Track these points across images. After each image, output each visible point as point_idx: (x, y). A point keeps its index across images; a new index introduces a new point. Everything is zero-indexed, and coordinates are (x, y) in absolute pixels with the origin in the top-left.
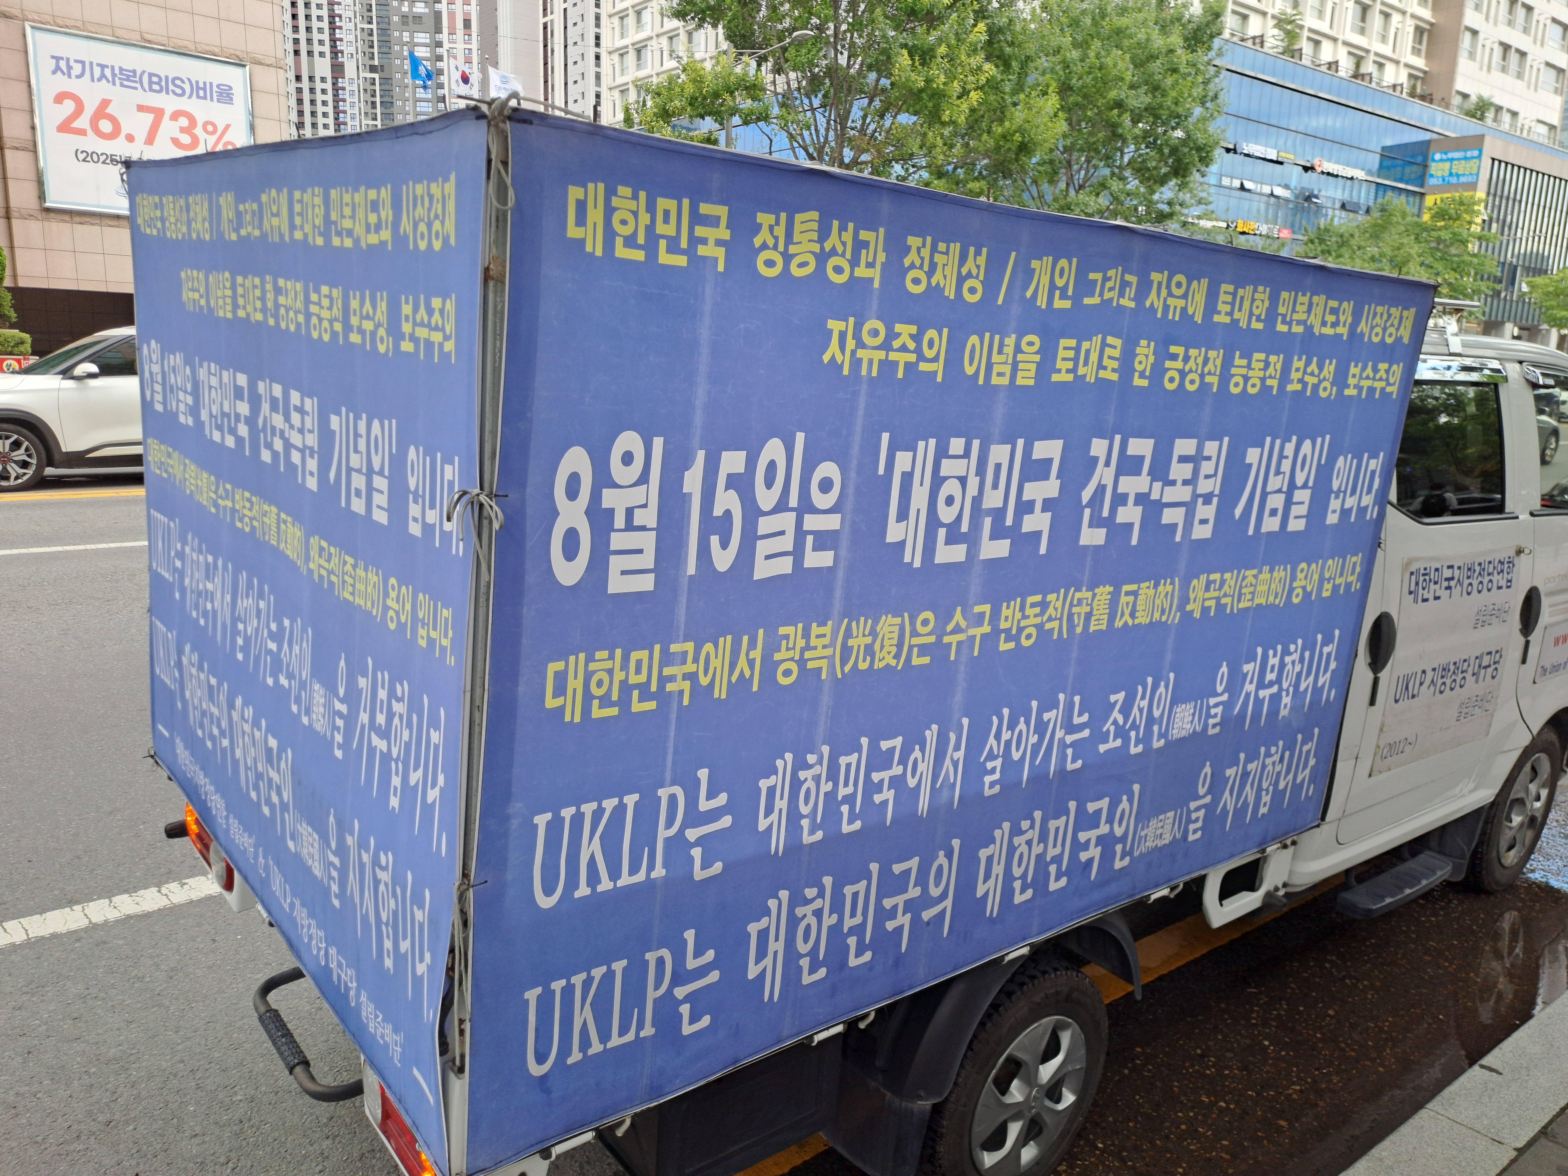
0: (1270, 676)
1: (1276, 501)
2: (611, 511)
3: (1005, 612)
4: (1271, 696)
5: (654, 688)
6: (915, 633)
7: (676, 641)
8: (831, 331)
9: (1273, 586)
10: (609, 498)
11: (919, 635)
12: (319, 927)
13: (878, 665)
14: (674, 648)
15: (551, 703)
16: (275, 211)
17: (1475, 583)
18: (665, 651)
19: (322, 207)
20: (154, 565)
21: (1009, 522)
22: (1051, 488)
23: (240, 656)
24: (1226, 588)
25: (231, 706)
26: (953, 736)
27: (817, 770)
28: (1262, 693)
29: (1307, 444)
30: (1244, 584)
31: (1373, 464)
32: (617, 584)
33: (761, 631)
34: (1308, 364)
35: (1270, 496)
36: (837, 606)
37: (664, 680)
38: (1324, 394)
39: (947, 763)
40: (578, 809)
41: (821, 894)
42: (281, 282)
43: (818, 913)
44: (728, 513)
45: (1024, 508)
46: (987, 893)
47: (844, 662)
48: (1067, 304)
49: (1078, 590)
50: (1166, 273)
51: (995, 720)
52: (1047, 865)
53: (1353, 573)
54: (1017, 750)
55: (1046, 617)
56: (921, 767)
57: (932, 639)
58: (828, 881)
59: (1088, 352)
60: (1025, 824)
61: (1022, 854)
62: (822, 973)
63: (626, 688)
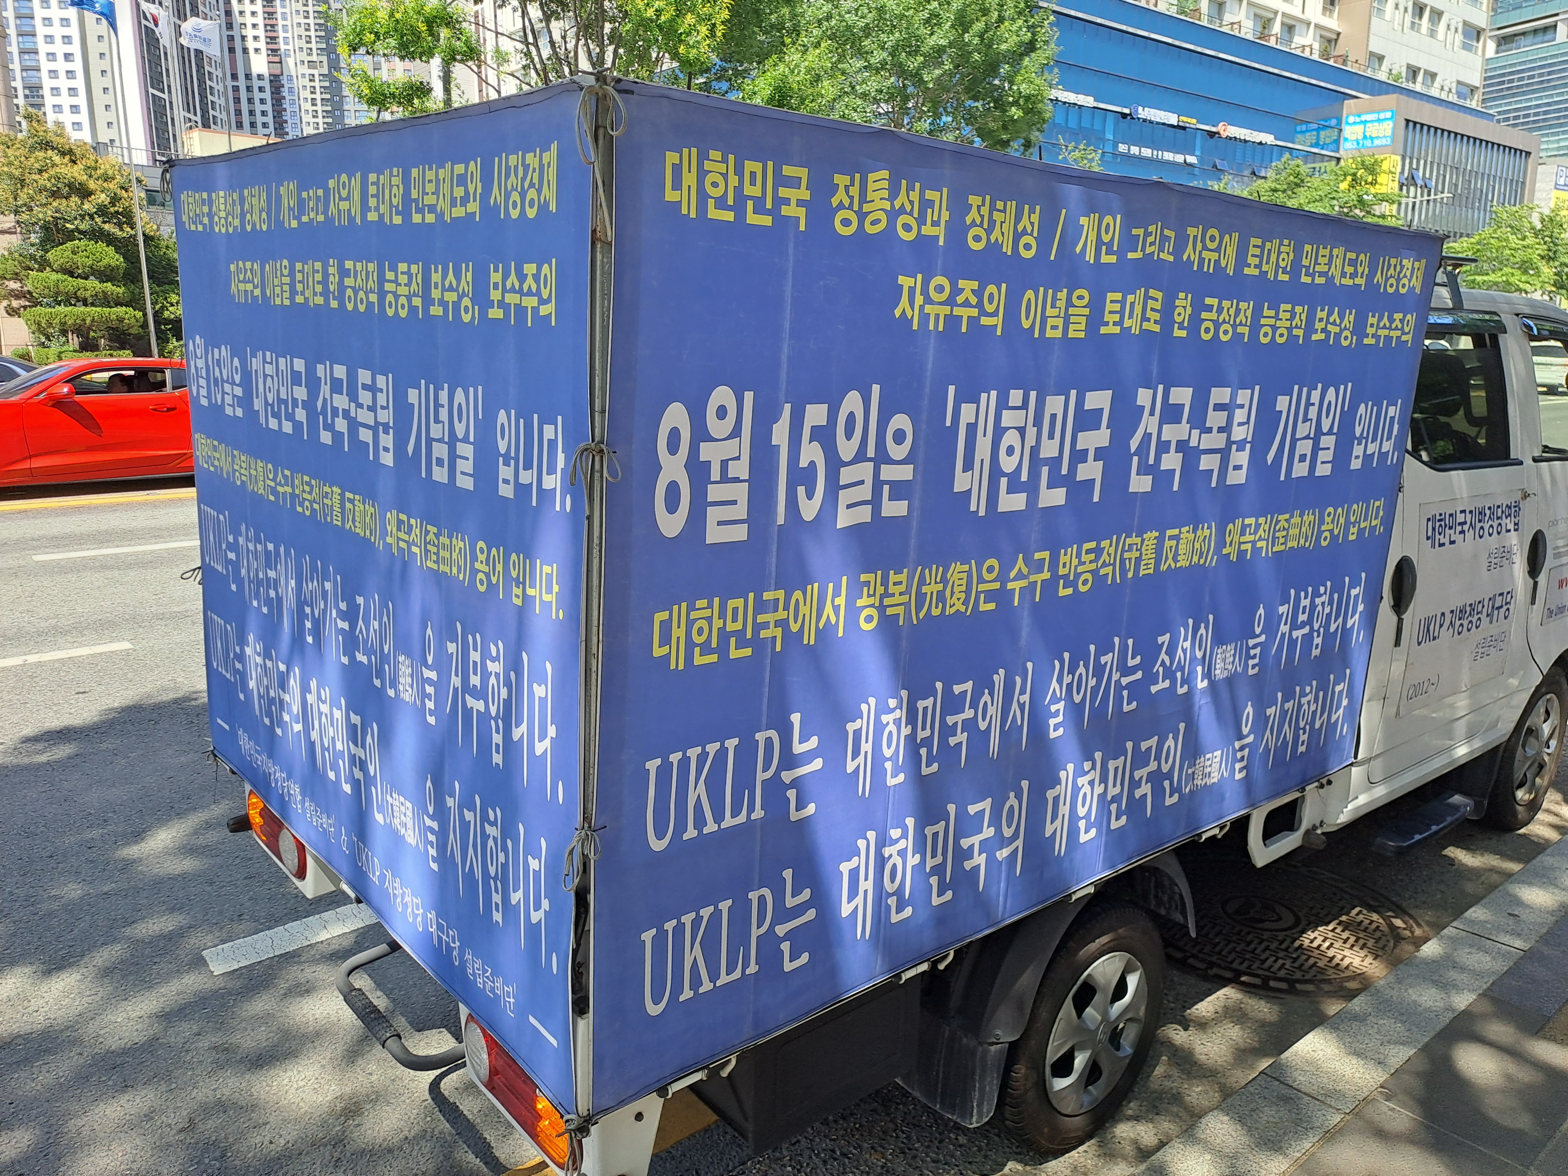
0: (1303, 617)
1: (1304, 447)
2: (708, 465)
3: (1063, 559)
4: (1304, 637)
5: (749, 635)
6: (981, 580)
7: (768, 589)
8: (902, 287)
9: (1303, 530)
10: (707, 451)
11: (985, 582)
13: (948, 611)
14: (767, 596)
15: (658, 652)
16: (344, 194)
17: (1486, 526)
18: (758, 600)
19: (401, 187)
20: (207, 561)
21: (1064, 471)
22: (1101, 437)
23: (310, 640)
24: (1261, 532)
25: (305, 687)
26: (1018, 681)
27: (897, 714)
28: (1296, 635)
29: (1331, 390)
30: (1278, 528)
31: (1391, 412)
32: (714, 535)
33: (844, 579)
34: (1330, 314)
35: (1299, 443)
36: (912, 555)
37: (758, 627)
38: (1345, 343)
39: (1015, 705)
40: (684, 754)
41: (904, 836)
42: (349, 264)
43: (902, 853)
44: (812, 464)
45: (1079, 456)
46: (1054, 832)
47: (919, 608)
48: (1112, 259)
49: (1129, 536)
50: (1201, 227)
51: (1057, 664)
52: (1108, 804)
53: (1376, 517)
54: (1078, 692)
55: (1100, 563)
56: (991, 711)
57: (996, 586)
58: (910, 822)
59: (1132, 305)
60: (1087, 766)
61: (1085, 795)
62: (908, 912)
63: (724, 635)
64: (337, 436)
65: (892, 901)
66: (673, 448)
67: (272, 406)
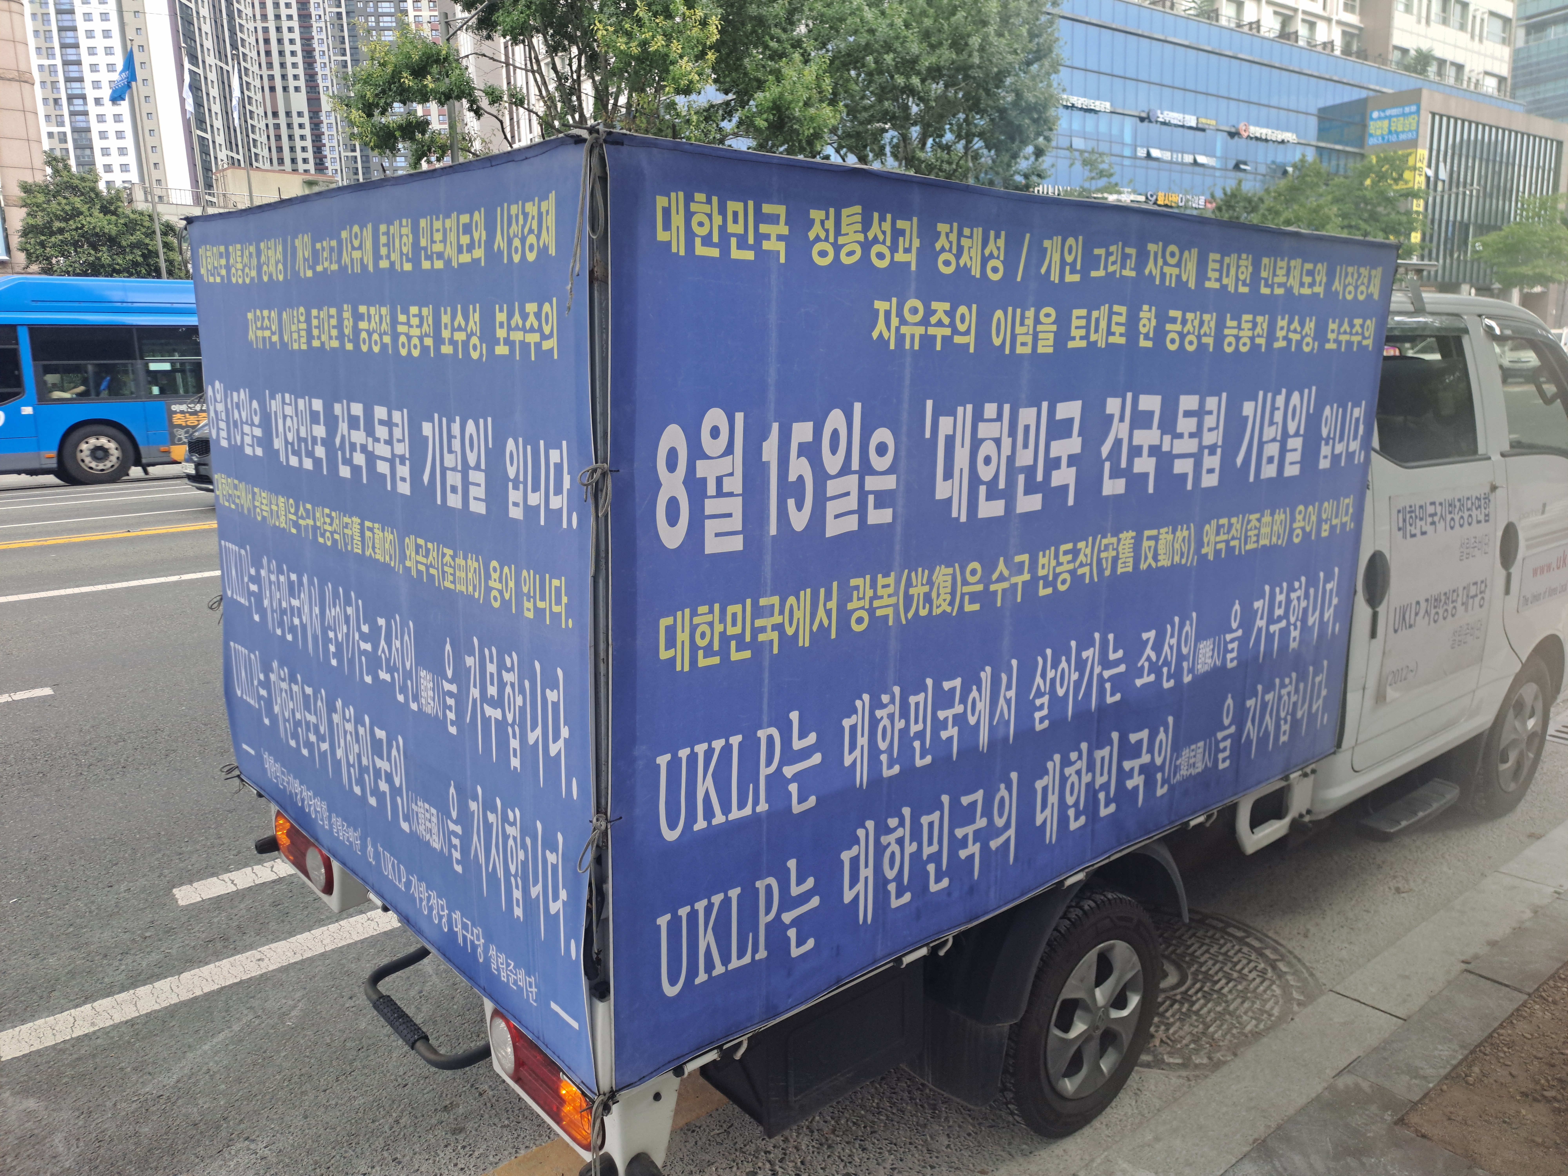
0: (1279, 612)
1: (1272, 450)
2: (704, 481)
3: (1042, 561)
4: (1280, 630)
5: (748, 639)
6: (965, 583)
7: (764, 595)
8: (878, 310)
9: (1275, 528)
10: (703, 469)
11: (969, 584)
13: (936, 612)
14: (763, 602)
15: (664, 654)
16: (356, 244)
17: (1457, 518)
18: (755, 605)
19: (411, 236)
20: (229, 593)
21: (1040, 478)
22: (1073, 445)
23: (334, 662)
24: (1233, 532)
25: (331, 710)
26: (1004, 677)
27: (890, 709)
28: (1273, 629)
29: (1296, 396)
30: (1249, 527)
31: (1356, 412)
32: (712, 546)
33: (835, 584)
34: (1290, 322)
35: (1266, 446)
36: (898, 558)
37: (755, 632)
38: (1306, 349)
39: (1002, 701)
40: (692, 750)
41: (902, 824)
42: (362, 309)
43: (900, 841)
44: (801, 478)
45: (1052, 464)
46: (1045, 822)
47: (907, 609)
48: (1076, 278)
49: (1104, 536)
50: (1161, 244)
51: (1040, 660)
52: (1095, 793)
53: (1346, 514)
54: (1062, 686)
55: (1077, 563)
56: (980, 706)
57: (980, 587)
58: (906, 811)
59: (1097, 320)
60: (1074, 756)
61: (1073, 785)
62: (907, 897)
63: (725, 639)
64: (356, 470)
65: (892, 888)
66: (672, 466)
67: (292, 444)
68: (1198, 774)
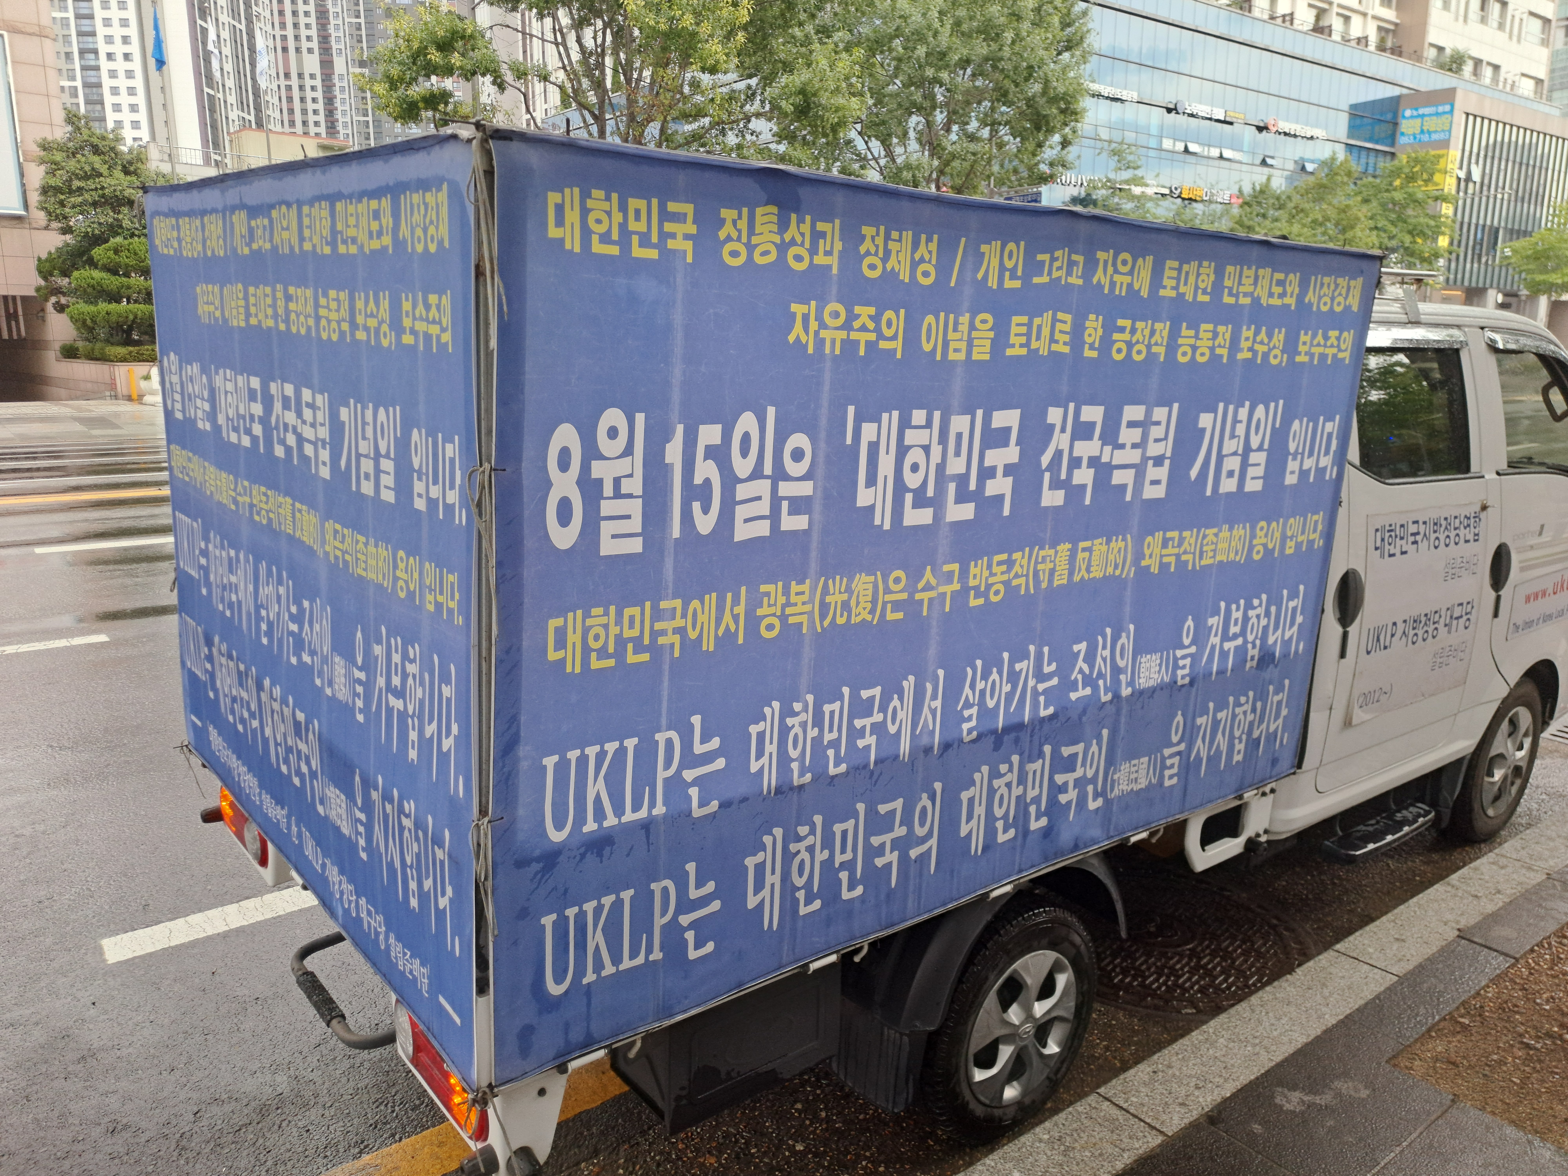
0: (1234, 629)
1: (1232, 464)
2: (600, 482)
3: (973, 570)
4: (1236, 648)
5: (646, 641)
6: (888, 591)
7: (665, 598)
8: (795, 314)
9: (1233, 544)
10: (598, 469)
11: (891, 592)
12: (350, 881)
13: (854, 620)
14: (664, 605)
15: (553, 655)
16: (285, 224)
17: (1442, 537)
18: (655, 608)
19: (329, 219)
20: (182, 564)
21: (973, 486)
22: (1011, 454)
23: (265, 641)
24: (1185, 545)
25: (260, 687)
26: (929, 687)
27: (803, 717)
28: (1227, 645)
29: (1261, 407)
30: (1205, 542)
31: (1329, 426)
32: (608, 547)
33: (743, 589)
34: (1257, 333)
35: (1225, 459)
36: (813, 566)
37: (655, 634)
38: (1274, 362)
39: (926, 711)
40: (583, 752)
41: (812, 832)
42: (292, 290)
43: (811, 849)
44: (707, 481)
45: (986, 473)
46: (970, 832)
47: (823, 616)
48: (1017, 284)
49: (1042, 548)
50: (1112, 251)
51: (969, 671)
52: (1027, 806)
53: (1315, 531)
54: (992, 697)
55: (1012, 574)
56: (901, 715)
57: (904, 596)
58: (818, 819)
59: (1039, 327)
60: (1003, 768)
61: (1002, 796)
62: (817, 904)
63: (621, 642)
64: (288, 450)
65: (801, 895)
66: (564, 466)
67: (232, 420)
68: (1141, 789)
